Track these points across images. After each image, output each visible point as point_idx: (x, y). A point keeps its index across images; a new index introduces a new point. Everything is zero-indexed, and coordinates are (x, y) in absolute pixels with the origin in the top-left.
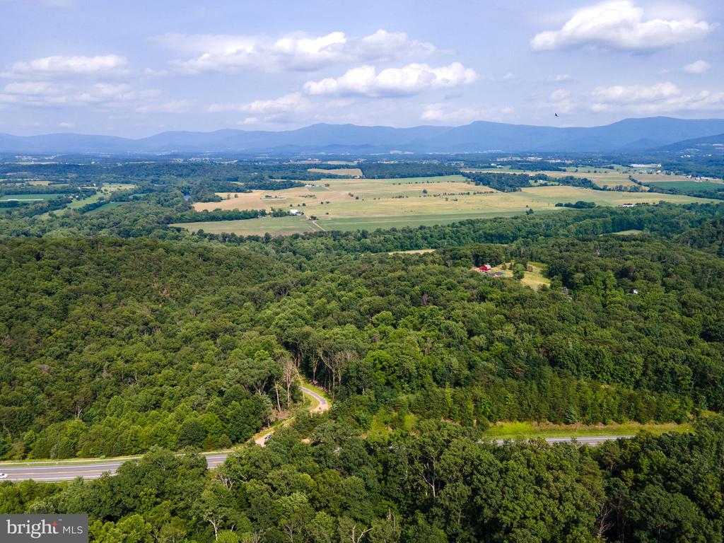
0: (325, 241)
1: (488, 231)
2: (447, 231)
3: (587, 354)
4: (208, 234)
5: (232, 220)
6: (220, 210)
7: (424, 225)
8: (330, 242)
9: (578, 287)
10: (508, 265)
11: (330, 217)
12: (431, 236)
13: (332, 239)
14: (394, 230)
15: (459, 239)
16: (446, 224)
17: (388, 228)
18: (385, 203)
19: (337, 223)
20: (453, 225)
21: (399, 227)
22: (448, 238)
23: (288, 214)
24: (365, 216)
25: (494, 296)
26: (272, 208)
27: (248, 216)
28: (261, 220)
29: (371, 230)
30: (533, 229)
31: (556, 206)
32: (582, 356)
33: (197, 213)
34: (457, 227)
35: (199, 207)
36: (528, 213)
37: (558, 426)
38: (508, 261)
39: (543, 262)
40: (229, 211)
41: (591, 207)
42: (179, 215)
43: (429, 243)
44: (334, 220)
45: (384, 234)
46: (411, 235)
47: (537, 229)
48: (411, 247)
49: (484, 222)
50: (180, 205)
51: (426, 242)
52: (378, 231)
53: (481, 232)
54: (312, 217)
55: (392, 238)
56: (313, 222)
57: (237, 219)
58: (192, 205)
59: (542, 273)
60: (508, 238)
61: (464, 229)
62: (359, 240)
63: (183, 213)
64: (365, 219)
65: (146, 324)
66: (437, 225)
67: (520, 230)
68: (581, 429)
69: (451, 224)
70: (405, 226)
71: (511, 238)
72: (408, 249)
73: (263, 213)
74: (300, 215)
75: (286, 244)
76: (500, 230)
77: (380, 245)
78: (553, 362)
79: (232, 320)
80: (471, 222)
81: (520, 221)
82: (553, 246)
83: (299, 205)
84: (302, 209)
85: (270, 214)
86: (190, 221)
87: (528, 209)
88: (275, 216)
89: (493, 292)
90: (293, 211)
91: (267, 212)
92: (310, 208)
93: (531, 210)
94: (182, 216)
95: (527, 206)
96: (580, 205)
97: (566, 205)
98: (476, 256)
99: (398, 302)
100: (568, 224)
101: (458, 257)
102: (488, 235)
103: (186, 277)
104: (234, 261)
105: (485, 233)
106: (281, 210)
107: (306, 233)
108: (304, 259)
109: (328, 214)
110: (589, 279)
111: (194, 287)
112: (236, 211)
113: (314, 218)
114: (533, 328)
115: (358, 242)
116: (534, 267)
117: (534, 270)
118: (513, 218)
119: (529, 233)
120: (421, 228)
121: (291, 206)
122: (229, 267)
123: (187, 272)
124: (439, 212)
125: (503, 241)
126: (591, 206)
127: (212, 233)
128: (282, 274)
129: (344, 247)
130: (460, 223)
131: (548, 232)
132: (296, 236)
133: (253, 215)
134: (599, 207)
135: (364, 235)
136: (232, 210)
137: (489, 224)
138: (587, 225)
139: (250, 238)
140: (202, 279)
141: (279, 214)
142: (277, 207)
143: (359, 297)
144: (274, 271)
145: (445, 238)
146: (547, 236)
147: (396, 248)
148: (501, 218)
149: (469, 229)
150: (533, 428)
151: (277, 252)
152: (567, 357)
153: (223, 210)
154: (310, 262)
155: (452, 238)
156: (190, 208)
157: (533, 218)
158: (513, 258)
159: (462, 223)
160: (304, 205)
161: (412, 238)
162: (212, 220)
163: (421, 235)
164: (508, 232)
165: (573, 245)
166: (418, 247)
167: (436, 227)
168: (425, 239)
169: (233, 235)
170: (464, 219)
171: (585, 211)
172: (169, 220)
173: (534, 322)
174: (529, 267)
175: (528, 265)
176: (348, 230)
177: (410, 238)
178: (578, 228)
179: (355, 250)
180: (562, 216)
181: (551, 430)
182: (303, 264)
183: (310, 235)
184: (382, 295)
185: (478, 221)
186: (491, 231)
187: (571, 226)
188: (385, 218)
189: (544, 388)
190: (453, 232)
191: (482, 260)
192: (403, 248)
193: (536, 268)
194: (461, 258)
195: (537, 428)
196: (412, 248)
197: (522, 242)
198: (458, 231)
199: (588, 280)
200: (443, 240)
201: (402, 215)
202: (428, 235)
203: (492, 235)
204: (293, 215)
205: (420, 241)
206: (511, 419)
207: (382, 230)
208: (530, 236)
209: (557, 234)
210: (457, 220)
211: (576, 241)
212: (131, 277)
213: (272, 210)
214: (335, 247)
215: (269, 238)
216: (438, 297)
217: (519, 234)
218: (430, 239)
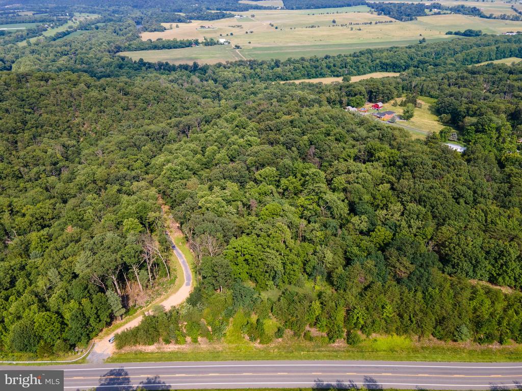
0: (243, 70)
1: (384, 61)
2: (348, 60)
3: (488, 253)
4: (146, 63)
5: (171, 48)
6: (161, 39)
7: (328, 54)
8: (248, 70)
9: (468, 133)
10: (399, 100)
11: (251, 46)
12: (334, 66)
13: (249, 68)
14: (303, 59)
15: (358, 68)
16: (347, 53)
17: (298, 57)
18: (299, 33)
19: (256, 52)
20: (355, 55)
21: (307, 57)
22: (349, 67)
23: (218, 43)
24: (281, 45)
25: (382, 154)
26: (205, 37)
27: (184, 46)
28: (195, 48)
29: (283, 59)
30: (423, 59)
31: (446, 34)
32: (481, 256)
33: (142, 43)
34: (358, 56)
35: (146, 36)
36: (421, 42)
37: (443, 342)
38: (399, 96)
39: (431, 97)
40: (169, 41)
41: (479, 35)
42: (127, 44)
43: (332, 72)
44: (255, 48)
45: (293, 63)
46: (318, 64)
47: (427, 59)
48: (316, 75)
49: (381, 51)
50: (130, 35)
51: (329, 71)
52: (289, 60)
53: (378, 61)
54: (236, 46)
55: (301, 66)
56: (237, 50)
57: (174, 48)
58: (140, 35)
59: (430, 109)
60: (400, 67)
61: (363, 59)
62: (272, 69)
63: (132, 42)
64: (280, 48)
65: (55, 164)
66: (340, 55)
67: (412, 59)
68: (471, 348)
69: (352, 53)
70: (313, 55)
71: (403, 67)
72: (313, 77)
73: (197, 43)
74: (227, 44)
75: (209, 72)
76: (395, 60)
77: (290, 73)
78: (444, 260)
79: (127, 165)
80: (370, 52)
81: (413, 50)
82: (442, 79)
83: (227, 35)
84: (230, 39)
85: (202, 43)
86: (136, 50)
87: (421, 38)
88: (206, 45)
89: (382, 150)
90: (222, 41)
91: (200, 41)
92: (237, 37)
93: (424, 39)
94: (130, 45)
95: (421, 35)
96: (469, 33)
97: (456, 34)
98: (370, 93)
99: (283, 155)
100: (456, 53)
101: (353, 94)
102: (384, 64)
103: (104, 112)
104: (151, 95)
105: (381, 62)
106: (212, 40)
107: (227, 62)
108: (221, 88)
109: (250, 43)
110: (482, 125)
111: (111, 122)
112: (175, 41)
113: (238, 47)
114: (424, 210)
115: (271, 71)
116: (423, 103)
117: (423, 106)
118: (407, 48)
119: (420, 62)
120: (327, 57)
121: (221, 35)
122: (147, 102)
123: (106, 107)
124: (345, 41)
125: (396, 70)
126: (477, 34)
127: (150, 62)
128: (196, 107)
129: (259, 76)
130: (360, 52)
131: (438, 61)
132: (219, 65)
133: (189, 44)
134: (485, 35)
135: (277, 64)
136: (172, 39)
137: (385, 53)
138: (474, 54)
139: (181, 67)
140: (119, 114)
141: (210, 43)
142: (209, 36)
143: (249, 145)
144: (187, 105)
145: (346, 67)
146: (436, 65)
147: (303, 76)
148: (396, 48)
149: (368, 58)
150: (412, 344)
151: (202, 80)
152: (463, 259)
153: (164, 39)
154: (226, 91)
155: (352, 67)
156: (138, 37)
157: (425, 47)
158: (405, 91)
159: (362, 53)
160: (232, 34)
161: (318, 67)
162: (154, 49)
163: (325, 65)
164: (402, 61)
165: (463, 78)
166: (323, 75)
167: (339, 56)
168: (329, 68)
169: (167, 64)
170: (364, 48)
171: (473, 39)
172: (119, 49)
173: (425, 201)
174: (419, 104)
175: (419, 101)
176: (264, 60)
177: (316, 67)
178: (465, 57)
179: (268, 78)
180: (451, 45)
181: (434, 348)
182: (220, 93)
183: (231, 63)
184: (272, 144)
185: (376, 51)
186: (387, 61)
187: (460, 55)
188: (298, 47)
189: (431, 297)
190: (354, 62)
191: (375, 96)
192: (309, 76)
193: (424, 103)
194: (356, 95)
195: (418, 345)
196: (316, 77)
197: (413, 72)
198: (358, 61)
199: (480, 127)
200: (344, 69)
201: (312, 44)
202: (332, 65)
203: (387, 65)
204: (221, 44)
205: (325, 70)
206: (387, 331)
207: (292, 60)
208: (421, 65)
209: (445, 63)
210: (358, 49)
211: (465, 74)
212: (51, 112)
213: (205, 39)
214: (251, 76)
215: (197, 67)
216: (325, 151)
217: (411, 63)
218: (333, 68)
